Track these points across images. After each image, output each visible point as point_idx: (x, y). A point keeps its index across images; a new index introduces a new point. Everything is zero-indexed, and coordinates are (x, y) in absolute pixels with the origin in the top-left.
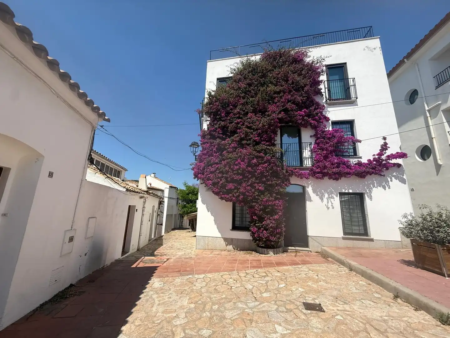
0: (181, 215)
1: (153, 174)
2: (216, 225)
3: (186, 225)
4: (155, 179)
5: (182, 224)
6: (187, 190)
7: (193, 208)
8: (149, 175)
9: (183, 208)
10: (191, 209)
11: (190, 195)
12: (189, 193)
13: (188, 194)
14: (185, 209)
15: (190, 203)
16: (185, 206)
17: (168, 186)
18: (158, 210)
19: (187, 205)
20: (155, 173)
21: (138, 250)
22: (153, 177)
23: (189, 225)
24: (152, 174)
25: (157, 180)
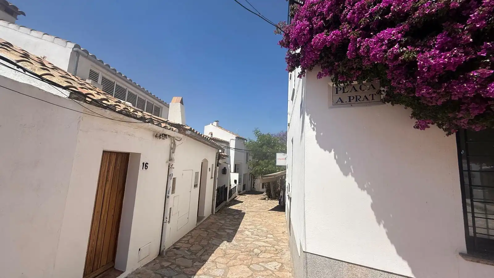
0: (252, 175)
1: (216, 122)
2: (384, 226)
3: (258, 187)
4: (218, 128)
5: (254, 185)
6: (260, 140)
7: (270, 166)
8: (211, 124)
9: (254, 166)
10: (266, 167)
11: (265, 147)
12: (263, 145)
13: (261, 147)
14: (257, 168)
15: (264, 160)
16: (258, 164)
17: (234, 137)
18: (216, 168)
19: (260, 161)
20: (218, 121)
21: (160, 254)
22: (216, 125)
23: (263, 188)
24: (214, 122)
25: (220, 130)
